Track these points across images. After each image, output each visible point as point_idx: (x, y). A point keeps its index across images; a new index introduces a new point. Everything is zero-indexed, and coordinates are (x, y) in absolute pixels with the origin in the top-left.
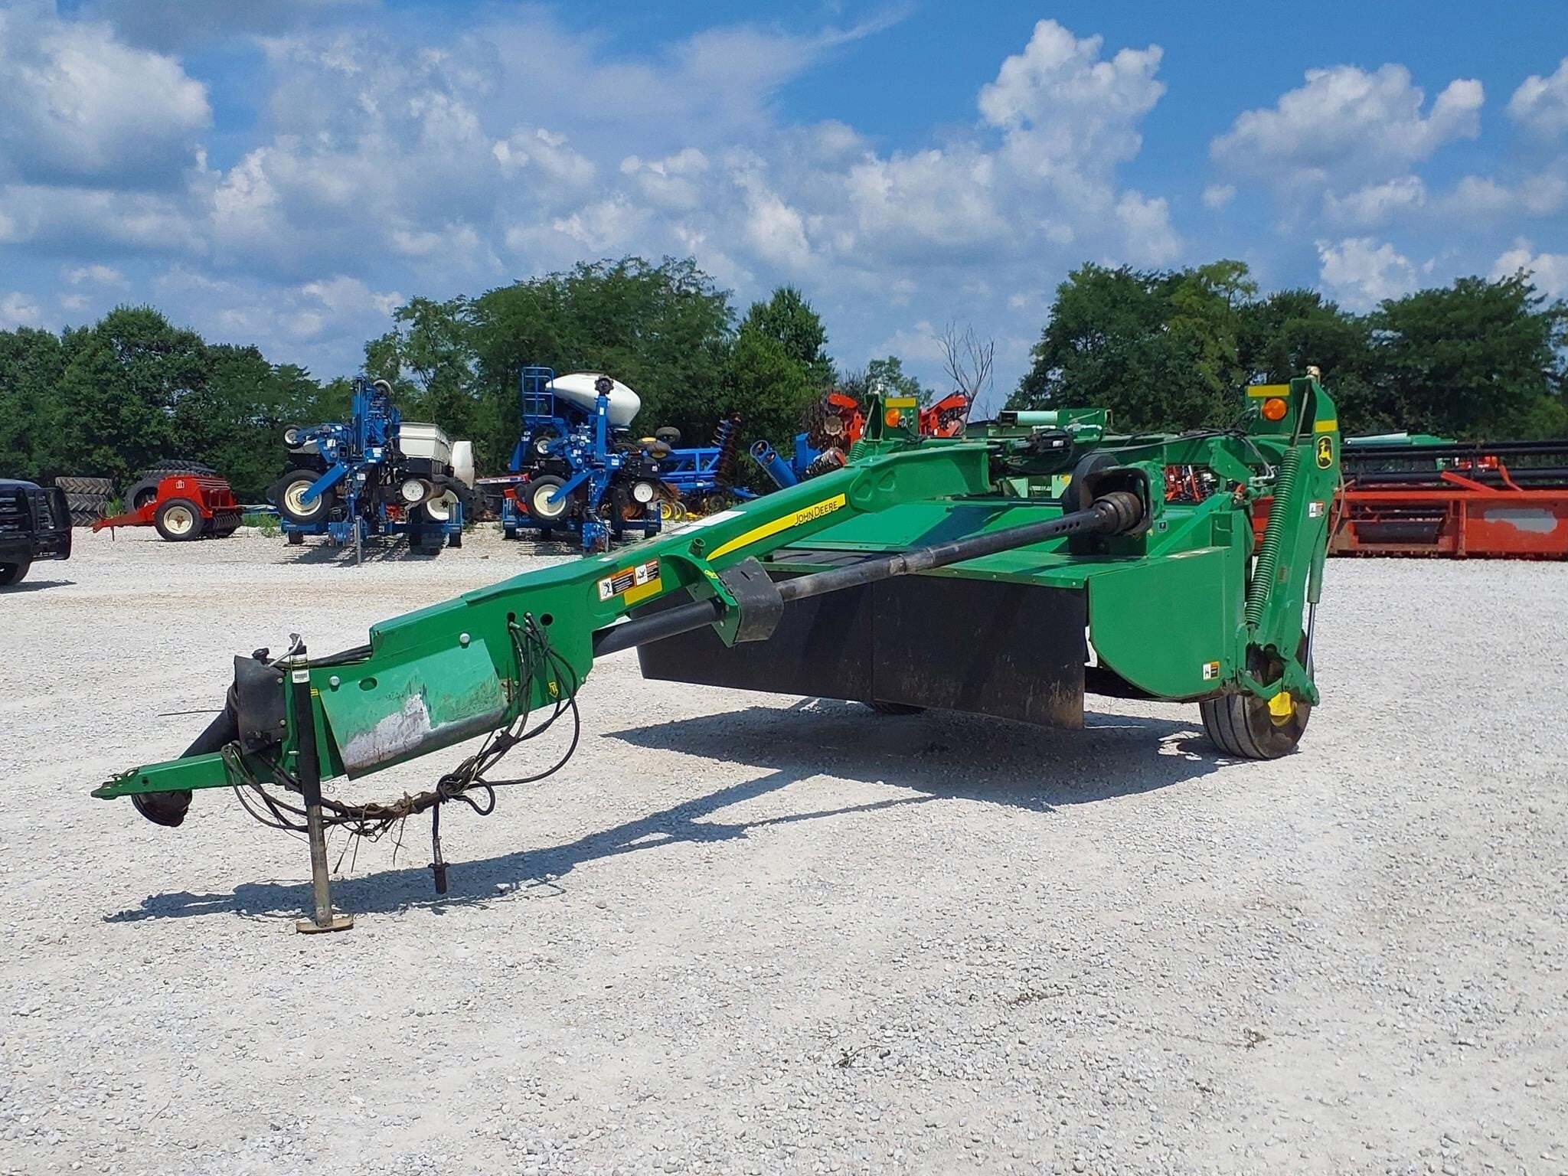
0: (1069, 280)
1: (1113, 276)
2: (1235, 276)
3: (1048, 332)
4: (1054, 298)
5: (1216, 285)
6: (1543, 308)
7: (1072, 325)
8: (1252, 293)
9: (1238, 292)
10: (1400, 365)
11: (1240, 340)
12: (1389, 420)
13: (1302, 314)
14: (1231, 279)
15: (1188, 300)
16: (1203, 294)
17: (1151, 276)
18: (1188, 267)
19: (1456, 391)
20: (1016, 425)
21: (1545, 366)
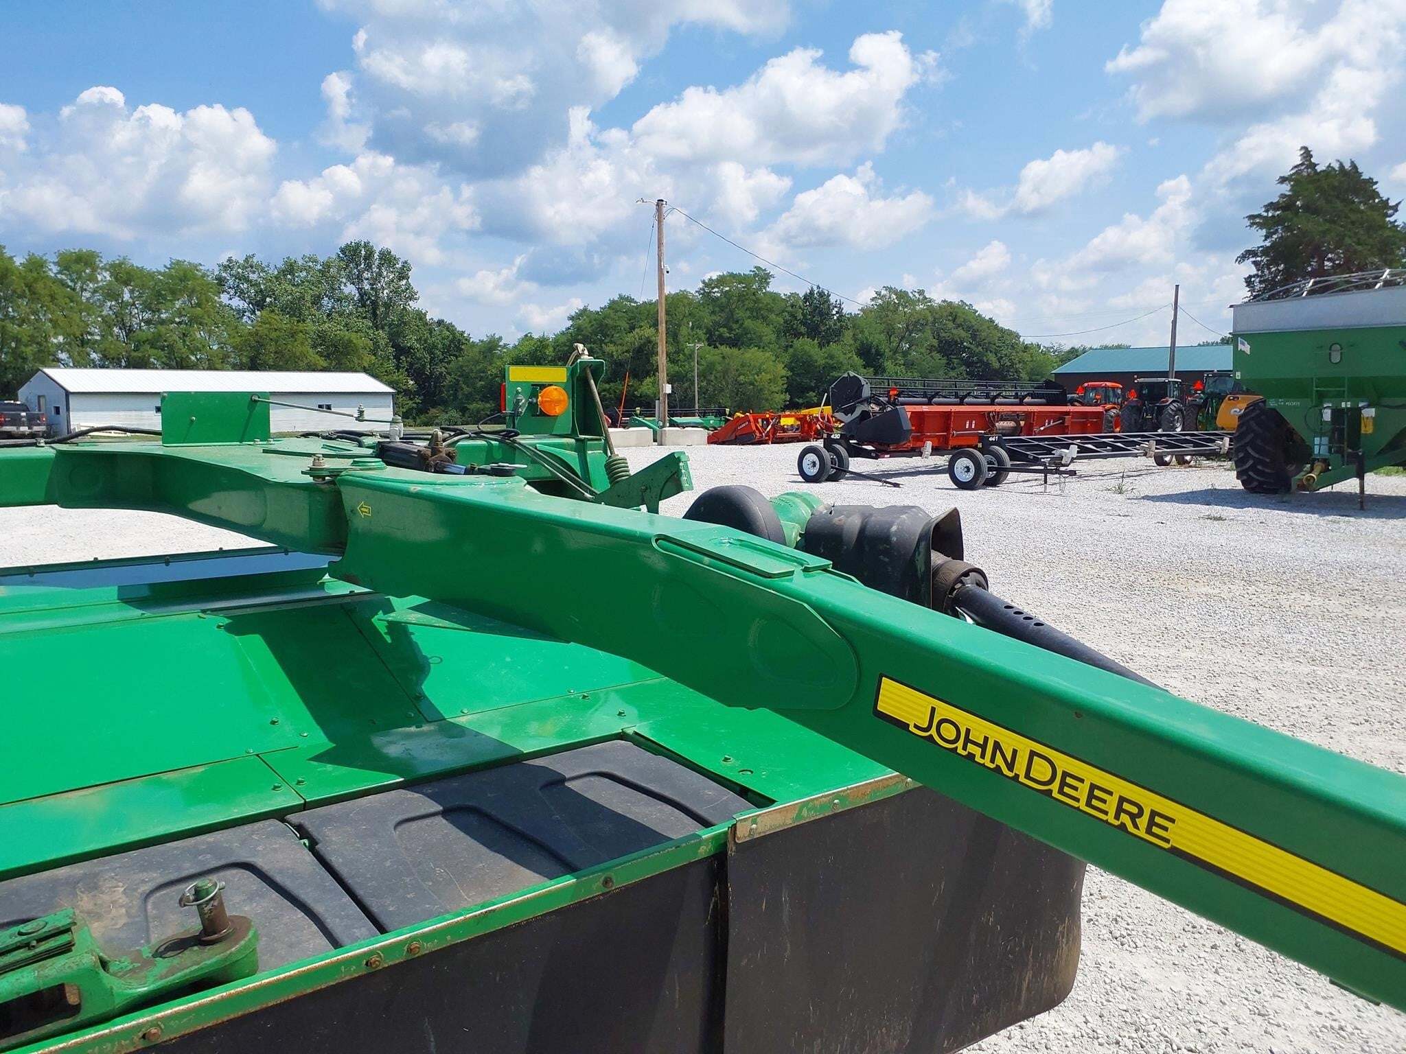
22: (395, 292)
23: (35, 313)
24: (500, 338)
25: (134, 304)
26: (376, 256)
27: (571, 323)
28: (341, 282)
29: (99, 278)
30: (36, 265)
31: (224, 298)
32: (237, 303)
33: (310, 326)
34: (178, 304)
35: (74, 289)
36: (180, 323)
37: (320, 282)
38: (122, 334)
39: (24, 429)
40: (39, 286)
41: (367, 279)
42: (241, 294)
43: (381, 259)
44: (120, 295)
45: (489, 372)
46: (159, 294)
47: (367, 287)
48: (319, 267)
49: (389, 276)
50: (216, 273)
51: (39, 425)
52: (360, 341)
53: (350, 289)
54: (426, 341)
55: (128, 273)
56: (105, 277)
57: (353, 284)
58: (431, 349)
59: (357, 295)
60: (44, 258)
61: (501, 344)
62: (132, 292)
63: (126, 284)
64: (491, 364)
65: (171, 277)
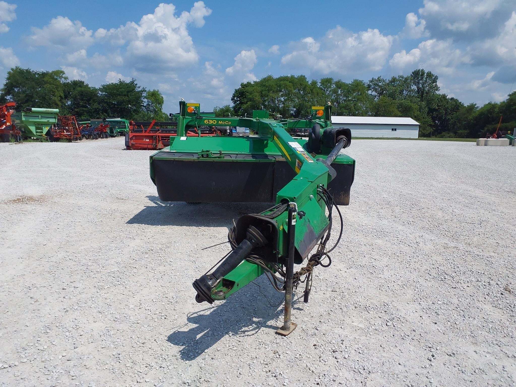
0: (11, 71)
1: (25, 71)
2: (62, 74)
3: (5, 85)
4: (6, 76)
5: (57, 76)
6: (140, 89)
7: (14, 84)
8: (67, 80)
9: (63, 79)
10: (108, 101)
11: (64, 91)
12: (106, 115)
13: (80, 86)
14: (60, 75)
15: (49, 80)
16: (53, 78)
17: (37, 72)
18: (47, 71)
19: (121, 108)
20: (31, 112)
21: (141, 104)
22: (431, 88)
23: (313, 99)
24: (476, 104)
25: (341, 95)
26: (425, 74)
27: (509, 97)
28: (411, 85)
29: (332, 86)
30: (314, 83)
31: (370, 92)
32: (374, 93)
33: (397, 101)
34: (354, 94)
35: (324, 91)
36: (354, 101)
37: (403, 85)
38: (337, 105)
39: (303, 134)
40: (314, 90)
41: (421, 83)
42: (376, 90)
43: (427, 75)
44: (338, 92)
45: (469, 118)
46: (349, 91)
47: (421, 86)
48: (404, 80)
49: (429, 81)
50: (368, 83)
51: (307, 133)
52: (415, 106)
53: (414, 87)
54: (445, 106)
55: (340, 85)
56: (333, 86)
57: (416, 85)
58: (446, 110)
59: (417, 89)
60: (317, 81)
61: (476, 106)
62: (341, 91)
63: (340, 88)
64: (470, 115)
65: (353, 85)
